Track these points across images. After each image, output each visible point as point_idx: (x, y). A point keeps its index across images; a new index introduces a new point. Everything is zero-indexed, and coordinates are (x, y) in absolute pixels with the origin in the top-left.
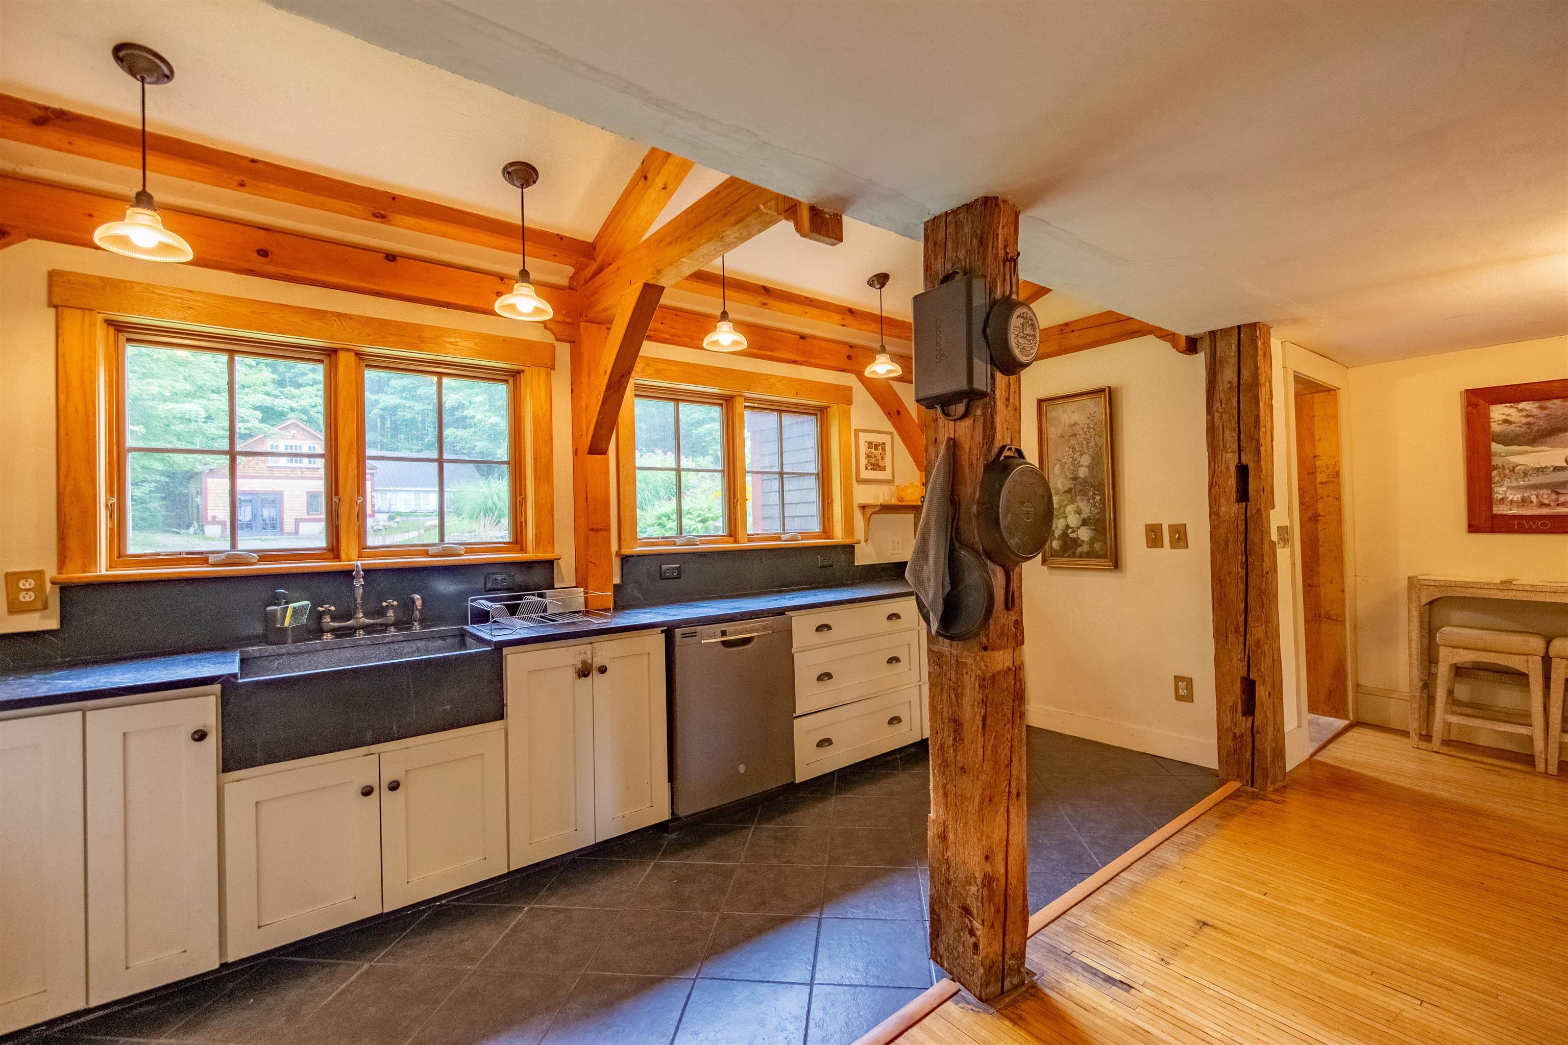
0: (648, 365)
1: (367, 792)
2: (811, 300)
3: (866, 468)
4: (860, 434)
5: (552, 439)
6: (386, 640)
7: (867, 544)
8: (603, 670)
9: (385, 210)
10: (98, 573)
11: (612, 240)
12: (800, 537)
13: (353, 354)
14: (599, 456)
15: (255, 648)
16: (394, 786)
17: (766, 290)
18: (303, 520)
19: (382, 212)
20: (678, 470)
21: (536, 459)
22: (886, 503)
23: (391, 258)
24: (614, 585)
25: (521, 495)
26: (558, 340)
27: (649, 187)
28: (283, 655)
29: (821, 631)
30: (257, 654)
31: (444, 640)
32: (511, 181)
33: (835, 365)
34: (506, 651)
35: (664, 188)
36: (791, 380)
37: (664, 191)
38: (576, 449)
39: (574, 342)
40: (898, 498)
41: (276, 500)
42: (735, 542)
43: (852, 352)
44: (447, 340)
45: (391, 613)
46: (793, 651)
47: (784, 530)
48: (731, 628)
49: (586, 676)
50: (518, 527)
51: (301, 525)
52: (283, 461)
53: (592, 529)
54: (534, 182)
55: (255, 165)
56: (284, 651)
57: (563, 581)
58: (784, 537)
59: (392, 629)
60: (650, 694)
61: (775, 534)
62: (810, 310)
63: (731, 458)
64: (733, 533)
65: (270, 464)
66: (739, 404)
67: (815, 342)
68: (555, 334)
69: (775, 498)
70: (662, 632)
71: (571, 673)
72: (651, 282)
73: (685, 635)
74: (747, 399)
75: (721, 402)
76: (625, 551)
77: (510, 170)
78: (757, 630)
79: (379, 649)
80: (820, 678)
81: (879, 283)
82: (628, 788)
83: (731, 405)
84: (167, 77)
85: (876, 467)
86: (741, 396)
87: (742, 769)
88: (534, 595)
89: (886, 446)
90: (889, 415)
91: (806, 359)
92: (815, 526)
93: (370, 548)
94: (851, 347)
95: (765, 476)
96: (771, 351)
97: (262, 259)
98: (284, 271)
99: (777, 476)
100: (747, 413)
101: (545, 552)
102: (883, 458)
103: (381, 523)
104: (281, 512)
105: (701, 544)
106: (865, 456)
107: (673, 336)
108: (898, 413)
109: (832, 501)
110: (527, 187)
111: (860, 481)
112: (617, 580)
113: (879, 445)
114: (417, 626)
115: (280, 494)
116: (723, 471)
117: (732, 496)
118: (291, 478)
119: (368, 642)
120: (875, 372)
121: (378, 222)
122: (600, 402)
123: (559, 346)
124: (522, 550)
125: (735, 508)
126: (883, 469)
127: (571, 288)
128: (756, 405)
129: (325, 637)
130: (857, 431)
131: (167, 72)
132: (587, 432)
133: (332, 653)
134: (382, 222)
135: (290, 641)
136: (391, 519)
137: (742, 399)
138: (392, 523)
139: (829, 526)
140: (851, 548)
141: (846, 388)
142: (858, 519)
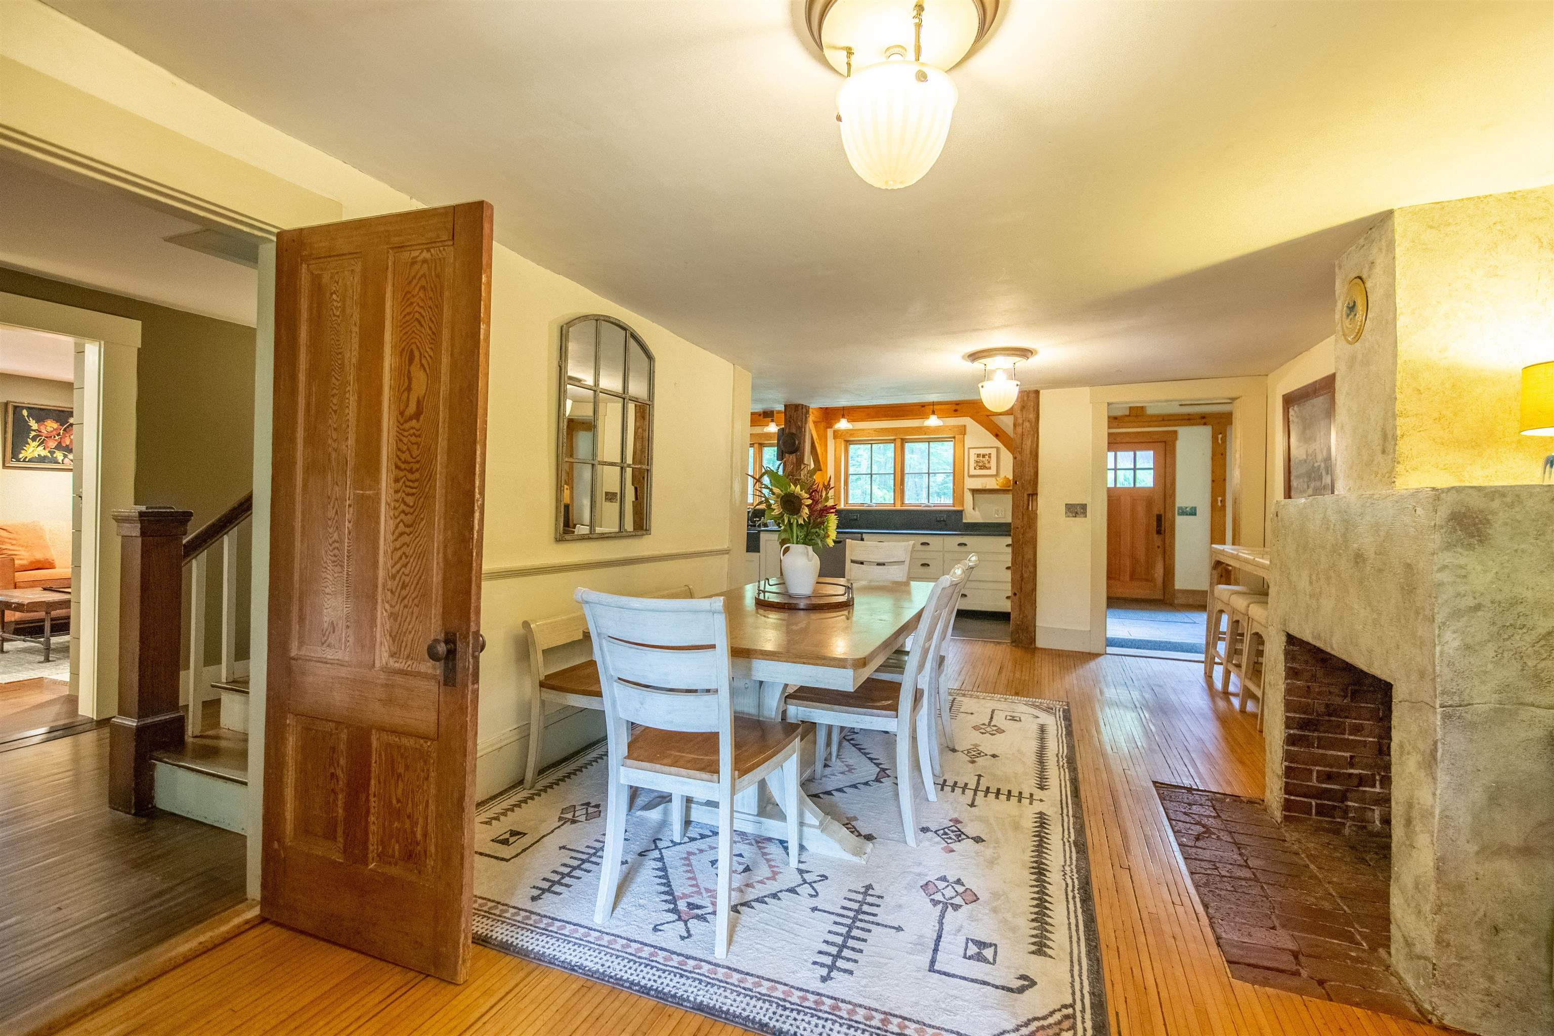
3: (975, 469)
4: (972, 450)
7: (974, 512)
22: (992, 488)
85: (984, 467)
89: (992, 456)
90: (996, 436)
102: (989, 462)
106: (974, 462)
111: (972, 476)
113: (986, 455)
126: (990, 468)
130: (969, 449)
140: (960, 513)
141: (962, 426)
142: (968, 497)
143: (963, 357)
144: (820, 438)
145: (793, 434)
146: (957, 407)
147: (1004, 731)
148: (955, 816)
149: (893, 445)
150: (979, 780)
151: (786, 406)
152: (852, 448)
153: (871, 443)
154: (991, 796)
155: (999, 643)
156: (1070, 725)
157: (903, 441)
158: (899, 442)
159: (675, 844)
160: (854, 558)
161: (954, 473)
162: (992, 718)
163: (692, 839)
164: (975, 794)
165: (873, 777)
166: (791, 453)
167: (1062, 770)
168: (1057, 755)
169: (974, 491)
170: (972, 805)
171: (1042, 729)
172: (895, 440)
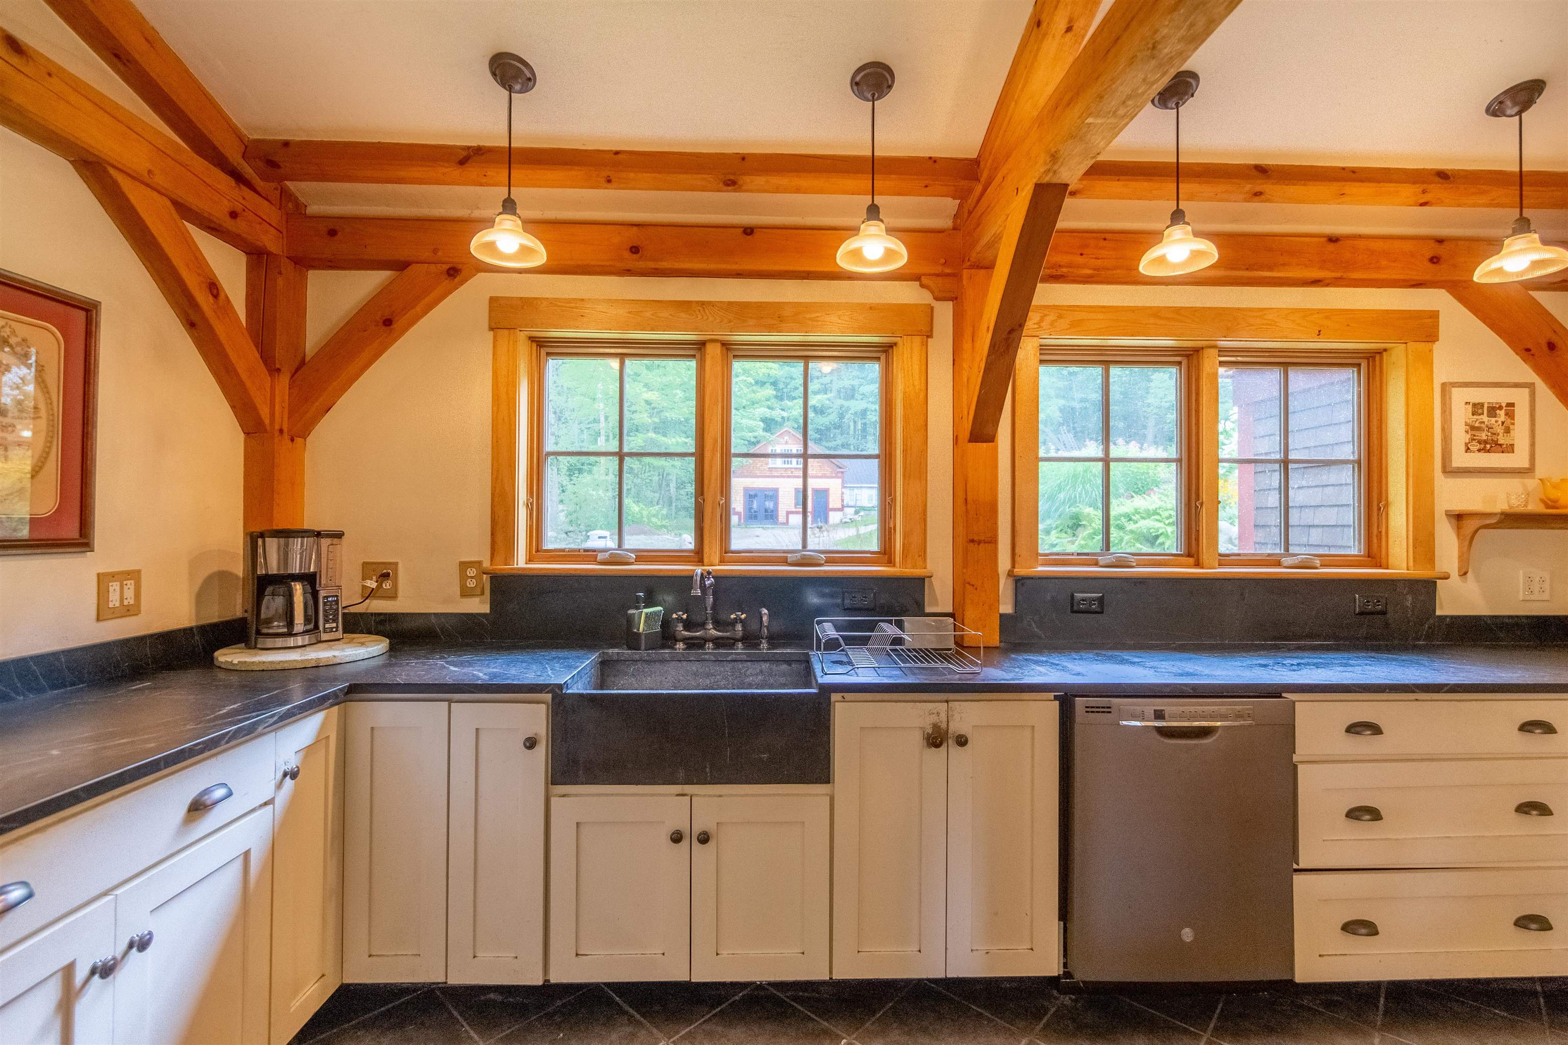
0: (1060, 317)
1: (677, 838)
2: (1353, 171)
3: (1468, 450)
4: (1455, 392)
5: (926, 425)
6: (729, 658)
7: (1465, 581)
8: (962, 741)
9: (734, 174)
10: (515, 566)
11: (998, 142)
12: (1317, 562)
13: (719, 345)
14: (985, 445)
15: (616, 650)
16: (704, 839)
17: (1262, 171)
18: (792, 513)
19: (732, 177)
20: (1106, 461)
21: (905, 451)
22: (1512, 511)
23: (749, 231)
24: (1001, 615)
25: (890, 495)
26: (937, 299)
27: (1045, 35)
28: (637, 661)
29: (1358, 733)
30: (615, 658)
31: (790, 665)
32: (861, 96)
33: (1402, 277)
34: (835, 697)
35: (1069, 29)
36: (1306, 313)
37: (1069, 35)
38: (957, 437)
39: (955, 298)
40: (1542, 501)
41: (773, 495)
42: (1197, 564)
43: (1441, 250)
44: (808, 316)
45: (739, 627)
46: (1295, 758)
47: (1287, 549)
48: (1174, 708)
49: (937, 746)
50: (887, 534)
51: (791, 516)
52: (779, 462)
53: (972, 541)
54: (890, 87)
55: (620, 156)
56: (637, 657)
57: (935, 603)
58: (1286, 561)
59: (740, 645)
60: (1032, 790)
61: (1269, 555)
62: (1353, 189)
63: (1194, 440)
64: (1194, 550)
65: (771, 466)
66: (1210, 360)
67: (1361, 244)
68: (932, 292)
69: (1273, 499)
70: (1056, 698)
71: (917, 739)
72: (1046, 180)
73: (1090, 709)
74: (1222, 351)
75: (1178, 359)
76: (1020, 571)
77: (858, 79)
78: (1223, 717)
79: (723, 666)
80: (1355, 814)
81: (1515, 104)
82: (996, 914)
83: (1195, 362)
84: (529, 79)
85: (1491, 445)
86: (1214, 347)
87: (1187, 934)
88: (890, 622)
89: (1517, 410)
90: (1527, 353)
91: (1338, 275)
92: (1352, 545)
93: (733, 552)
94: (1440, 241)
95: (1260, 467)
96: (1270, 269)
97: (635, 256)
98: (652, 265)
99: (1277, 466)
100: (1222, 370)
101: (914, 567)
102: (1507, 431)
103: (849, 517)
104: (776, 505)
105: (1138, 565)
106: (1463, 428)
107: (1098, 270)
108: (1551, 346)
109: (1387, 505)
110: (879, 98)
111: (1449, 471)
112: (1006, 608)
113: (1500, 408)
114: (764, 645)
115: (776, 490)
116: (1179, 461)
117: (1193, 496)
118: (784, 477)
119: (712, 658)
120: (1500, 271)
121: (731, 191)
122: (982, 371)
123: (938, 305)
124: (890, 562)
125: (1198, 514)
126: (1511, 449)
127: (954, 229)
128: (1240, 359)
129: (678, 646)
130: (1446, 388)
131: (529, 75)
132: (968, 414)
133: (680, 665)
134: (735, 191)
135: (643, 647)
136: (857, 513)
137: (1215, 352)
138: (857, 516)
139: (1380, 547)
140: (1418, 586)
169: (1461, 520)
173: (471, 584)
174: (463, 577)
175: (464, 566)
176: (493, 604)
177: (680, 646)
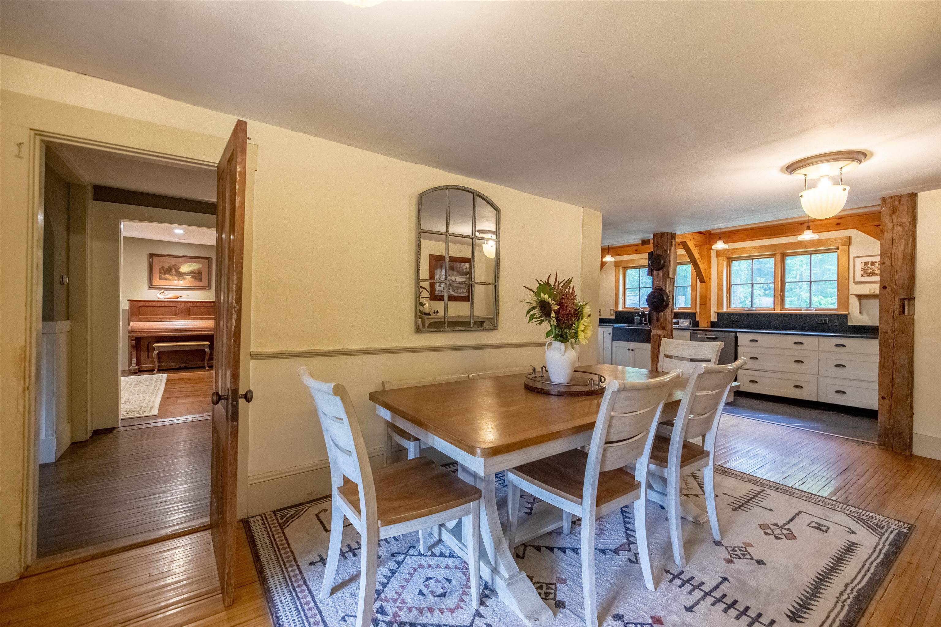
1: (629, 350)
3: (861, 276)
4: (859, 259)
7: (860, 315)
12: (814, 310)
16: (632, 350)
29: (753, 341)
42: (774, 310)
47: (810, 306)
48: (709, 333)
58: (803, 309)
66: (787, 255)
73: (694, 333)
76: (719, 311)
80: (752, 358)
95: (802, 283)
99: (808, 283)
105: (755, 310)
106: (860, 269)
111: (856, 283)
112: (714, 320)
113: (876, 262)
130: (855, 258)
140: (845, 316)
141: (846, 238)
142: (854, 303)
143: (781, 170)
144: (702, 257)
145: (659, 255)
146: (840, 221)
147: (795, 538)
148: (660, 613)
149: (773, 259)
150: (721, 583)
151: (654, 235)
152: (735, 264)
153: (752, 258)
154: (721, 606)
155: (864, 443)
156: (895, 554)
157: (783, 256)
158: (778, 257)
159: (420, 554)
160: (667, 353)
161: (838, 280)
162: (792, 520)
163: (433, 555)
164: (703, 599)
165: (614, 547)
166: (658, 270)
167: (840, 604)
168: (846, 586)
169: (860, 297)
170: (689, 609)
171: (850, 548)
172: (775, 254)
173: (612, 313)
174: (611, 312)
175: (611, 310)
176: (615, 317)
177: (643, 325)
